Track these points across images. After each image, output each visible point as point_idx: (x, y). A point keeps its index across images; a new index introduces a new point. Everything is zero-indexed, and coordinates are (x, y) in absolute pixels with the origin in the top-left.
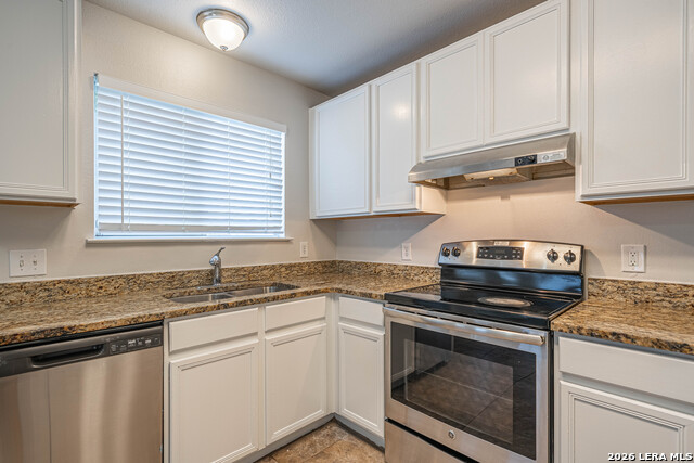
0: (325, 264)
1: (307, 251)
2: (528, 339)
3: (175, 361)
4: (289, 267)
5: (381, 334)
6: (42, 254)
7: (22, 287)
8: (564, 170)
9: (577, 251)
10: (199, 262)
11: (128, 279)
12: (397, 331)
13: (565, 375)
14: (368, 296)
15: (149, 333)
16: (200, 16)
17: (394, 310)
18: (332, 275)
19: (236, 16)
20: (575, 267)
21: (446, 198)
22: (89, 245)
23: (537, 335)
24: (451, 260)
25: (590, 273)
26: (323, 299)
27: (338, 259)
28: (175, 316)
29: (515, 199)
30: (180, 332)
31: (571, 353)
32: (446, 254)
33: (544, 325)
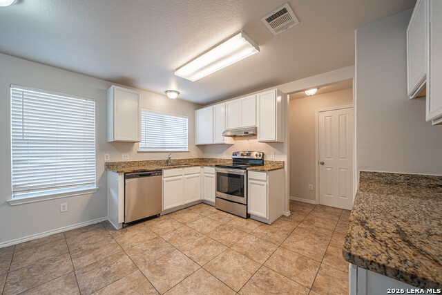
0: (200, 159)
1: (194, 155)
2: (242, 172)
3: (165, 179)
4: (189, 160)
5: (214, 176)
6: (128, 154)
7: (125, 162)
8: (255, 135)
9: (261, 154)
10: (164, 157)
11: (147, 161)
12: (219, 175)
13: (250, 179)
14: (211, 166)
15: (159, 172)
16: (166, 92)
17: (218, 169)
18: (202, 162)
19: (175, 92)
20: (261, 158)
21: (235, 140)
22: (138, 152)
23: (243, 171)
24: (235, 157)
25: (265, 159)
26: (199, 167)
27: (204, 157)
28: (165, 169)
29: (250, 140)
30: (166, 172)
31: (252, 174)
32: (233, 155)
33: (245, 169)
